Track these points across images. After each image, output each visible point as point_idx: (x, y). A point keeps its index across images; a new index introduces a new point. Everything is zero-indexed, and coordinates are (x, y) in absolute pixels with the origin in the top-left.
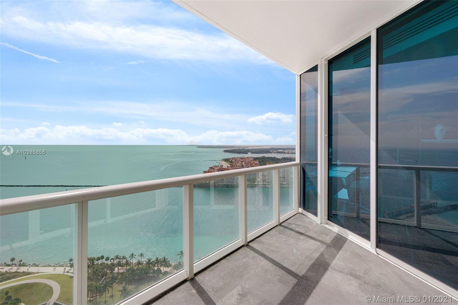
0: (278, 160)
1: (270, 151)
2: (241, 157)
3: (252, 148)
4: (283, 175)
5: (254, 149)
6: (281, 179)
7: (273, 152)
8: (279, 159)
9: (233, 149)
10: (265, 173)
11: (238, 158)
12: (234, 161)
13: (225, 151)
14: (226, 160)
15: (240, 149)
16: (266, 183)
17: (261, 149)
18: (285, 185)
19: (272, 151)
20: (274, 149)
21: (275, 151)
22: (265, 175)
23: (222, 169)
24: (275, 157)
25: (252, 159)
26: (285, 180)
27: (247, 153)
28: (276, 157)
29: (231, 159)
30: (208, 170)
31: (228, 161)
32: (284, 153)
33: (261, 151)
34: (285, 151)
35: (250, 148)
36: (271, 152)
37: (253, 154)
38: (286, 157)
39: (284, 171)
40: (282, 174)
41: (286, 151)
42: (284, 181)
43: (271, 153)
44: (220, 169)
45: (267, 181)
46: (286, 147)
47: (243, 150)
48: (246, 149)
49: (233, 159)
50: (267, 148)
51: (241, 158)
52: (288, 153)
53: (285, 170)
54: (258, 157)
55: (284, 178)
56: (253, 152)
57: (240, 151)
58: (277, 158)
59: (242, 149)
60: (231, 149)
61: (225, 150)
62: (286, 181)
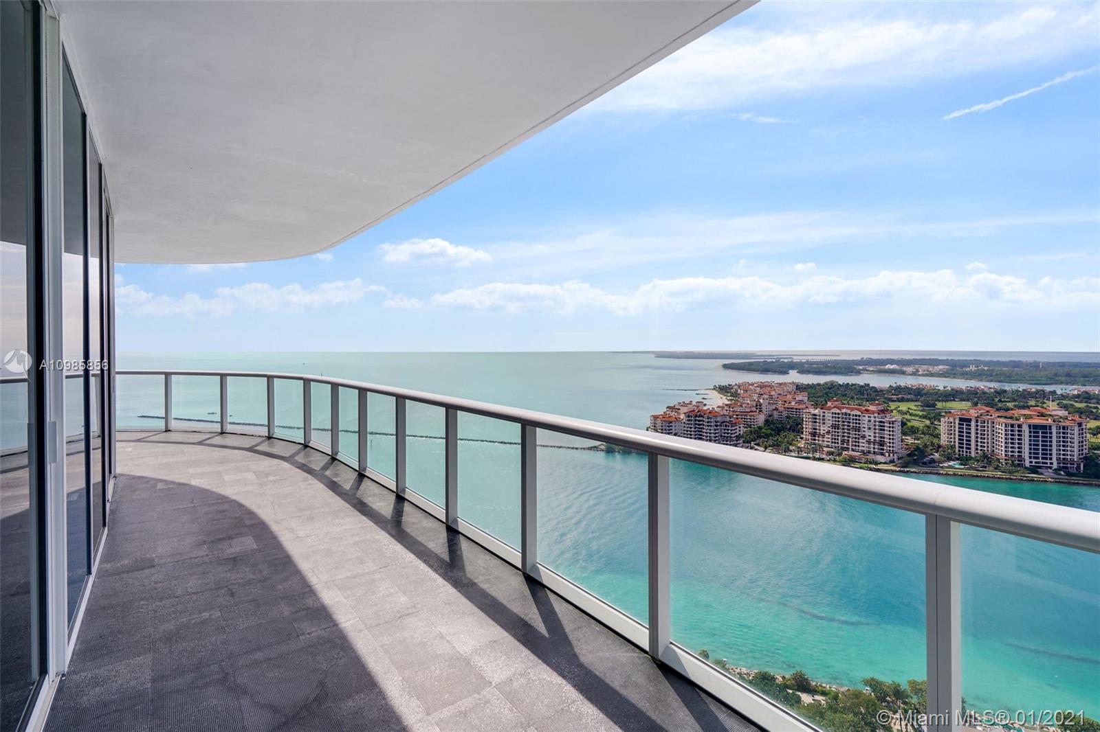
0: (874, 394)
1: (856, 369)
2: (761, 382)
3: (804, 359)
4: (877, 435)
5: (807, 362)
6: (872, 446)
7: (863, 370)
8: (881, 391)
9: (748, 361)
10: (822, 428)
11: (753, 384)
12: (742, 392)
13: (726, 367)
14: (723, 390)
15: (769, 363)
16: (824, 456)
17: (830, 362)
18: (881, 463)
19: (861, 368)
20: (870, 362)
21: (871, 369)
22: (822, 432)
23: (698, 412)
24: (869, 385)
25: (792, 388)
26: (883, 449)
27: (786, 373)
28: (871, 386)
29: (736, 387)
30: (662, 413)
31: (728, 393)
32: (903, 373)
33: (827, 367)
34: (905, 369)
35: (796, 359)
36: (860, 370)
37: (804, 375)
38: (903, 384)
39: (881, 426)
40: (875, 433)
41: (910, 369)
42: (882, 454)
43: (858, 372)
44: (694, 411)
45: (825, 449)
46: (911, 358)
47: (776, 364)
48: (786, 361)
49: (739, 387)
50: (851, 359)
51: (762, 386)
52: (915, 374)
53: (884, 422)
54: (815, 383)
55: (882, 444)
56: (805, 369)
57: (766, 367)
58: (873, 387)
59: (774, 360)
60: (744, 361)
61: (727, 363)
62: (887, 454)
